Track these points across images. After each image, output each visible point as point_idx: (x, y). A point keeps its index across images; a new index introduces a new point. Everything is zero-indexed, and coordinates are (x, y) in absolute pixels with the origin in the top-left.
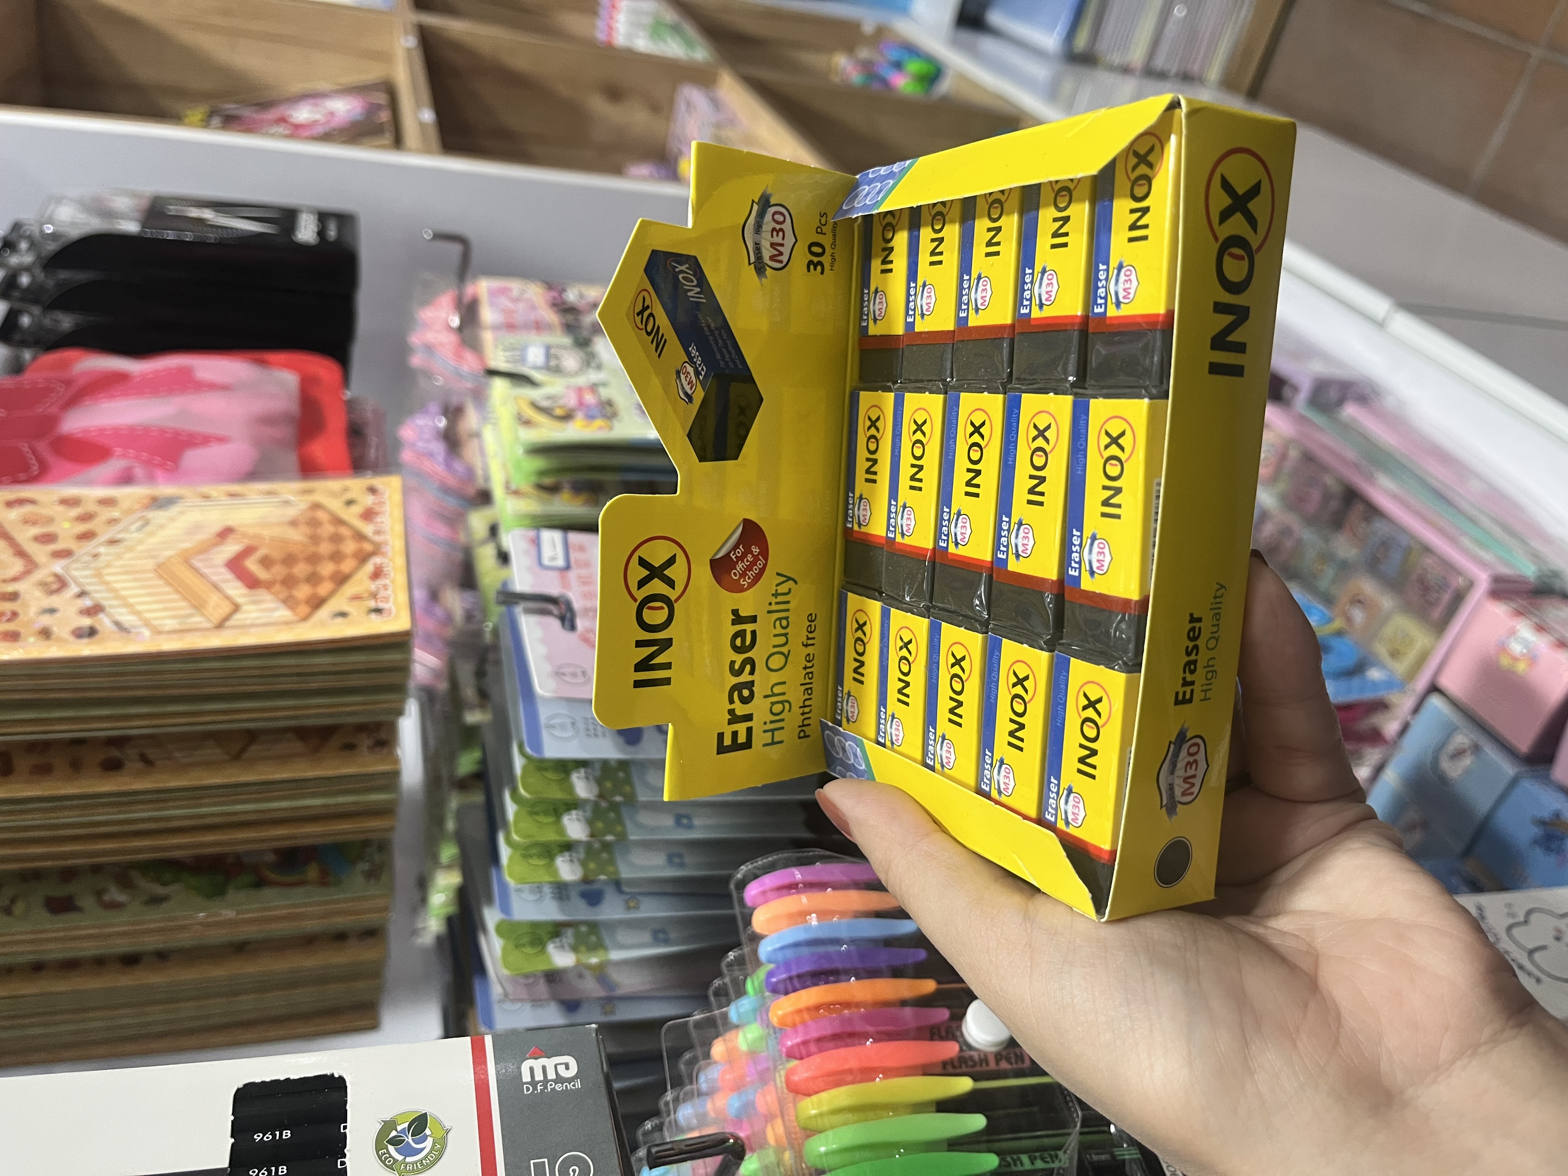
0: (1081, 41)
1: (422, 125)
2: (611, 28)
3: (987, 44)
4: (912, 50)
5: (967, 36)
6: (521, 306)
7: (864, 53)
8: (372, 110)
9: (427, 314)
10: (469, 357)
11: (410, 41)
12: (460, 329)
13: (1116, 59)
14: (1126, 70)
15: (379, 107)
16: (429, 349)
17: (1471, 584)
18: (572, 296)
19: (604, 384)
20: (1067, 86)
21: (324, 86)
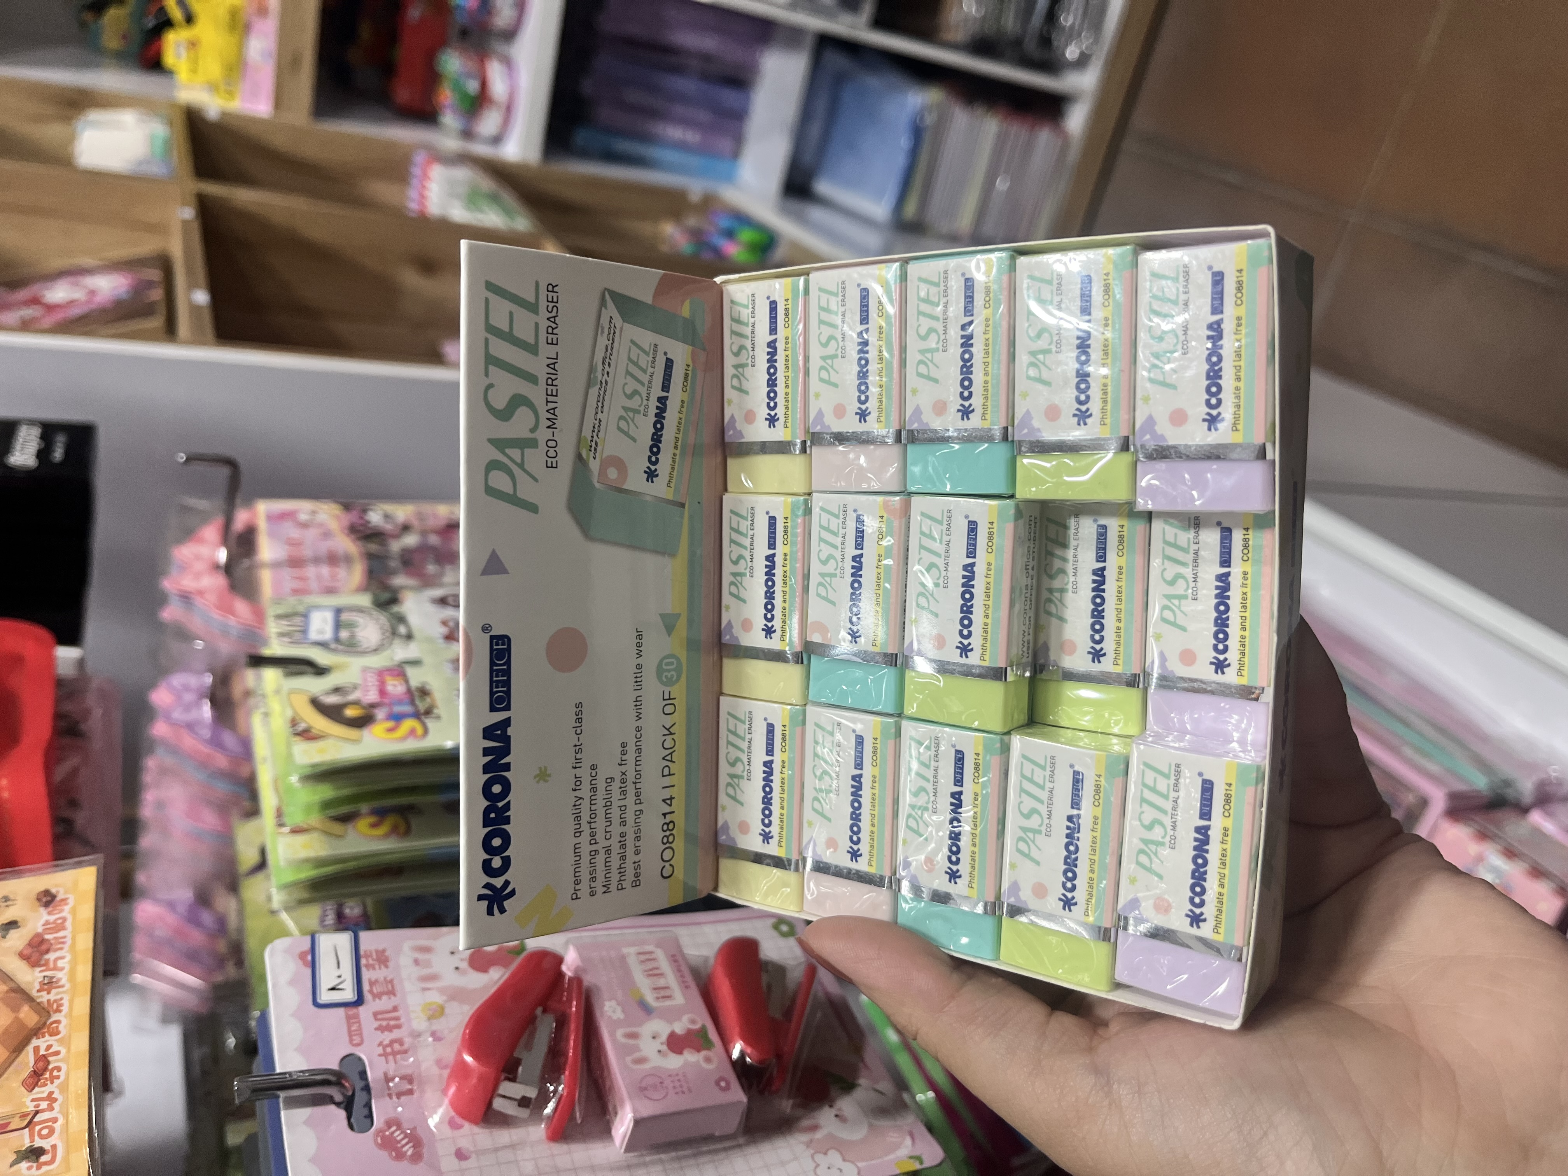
0: (911, 209)
1: (195, 309)
2: (423, 196)
3: (815, 213)
4: (742, 219)
5: (795, 205)
6: (311, 535)
7: (692, 221)
8: (142, 288)
9: (184, 552)
10: (241, 607)
11: (188, 213)
12: (228, 569)
13: (944, 227)
14: (953, 238)
15: (150, 284)
16: (186, 597)
17: (1424, 803)
18: (375, 517)
19: (415, 663)
21: (87, 261)
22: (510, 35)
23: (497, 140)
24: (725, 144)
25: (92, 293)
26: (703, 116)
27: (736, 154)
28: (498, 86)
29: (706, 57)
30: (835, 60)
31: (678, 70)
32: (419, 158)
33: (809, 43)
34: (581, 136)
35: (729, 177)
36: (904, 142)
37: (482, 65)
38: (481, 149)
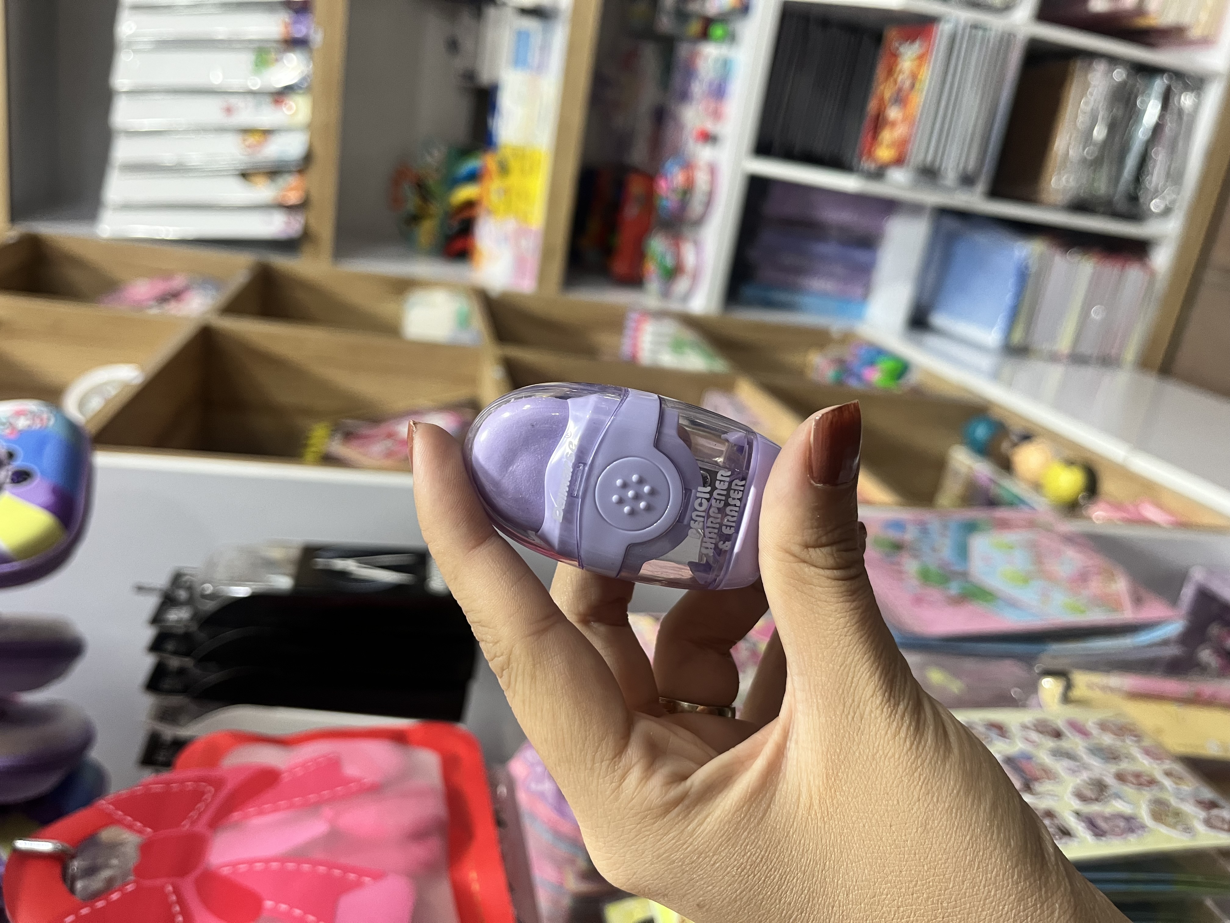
0: (1017, 337)
2: (635, 344)
3: (931, 340)
4: (879, 351)
5: (917, 335)
7: (834, 352)
8: (463, 426)
11: (498, 372)
13: (1046, 349)
14: (1054, 358)
20: (1007, 371)
21: (423, 403)
22: (699, 222)
23: (686, 297)
24: (859, 291)
26: (840, 270)
27: (865, 297)
28: (690, 259)
29: (843, 228)
30: (951, 224)
31: (823, 239)
32: (634, 315)
33: (927, 213)
34: (748, 291)
35: (859, 316)
36: (1011, 284)
37: (677, 246)
38: (675, 306)
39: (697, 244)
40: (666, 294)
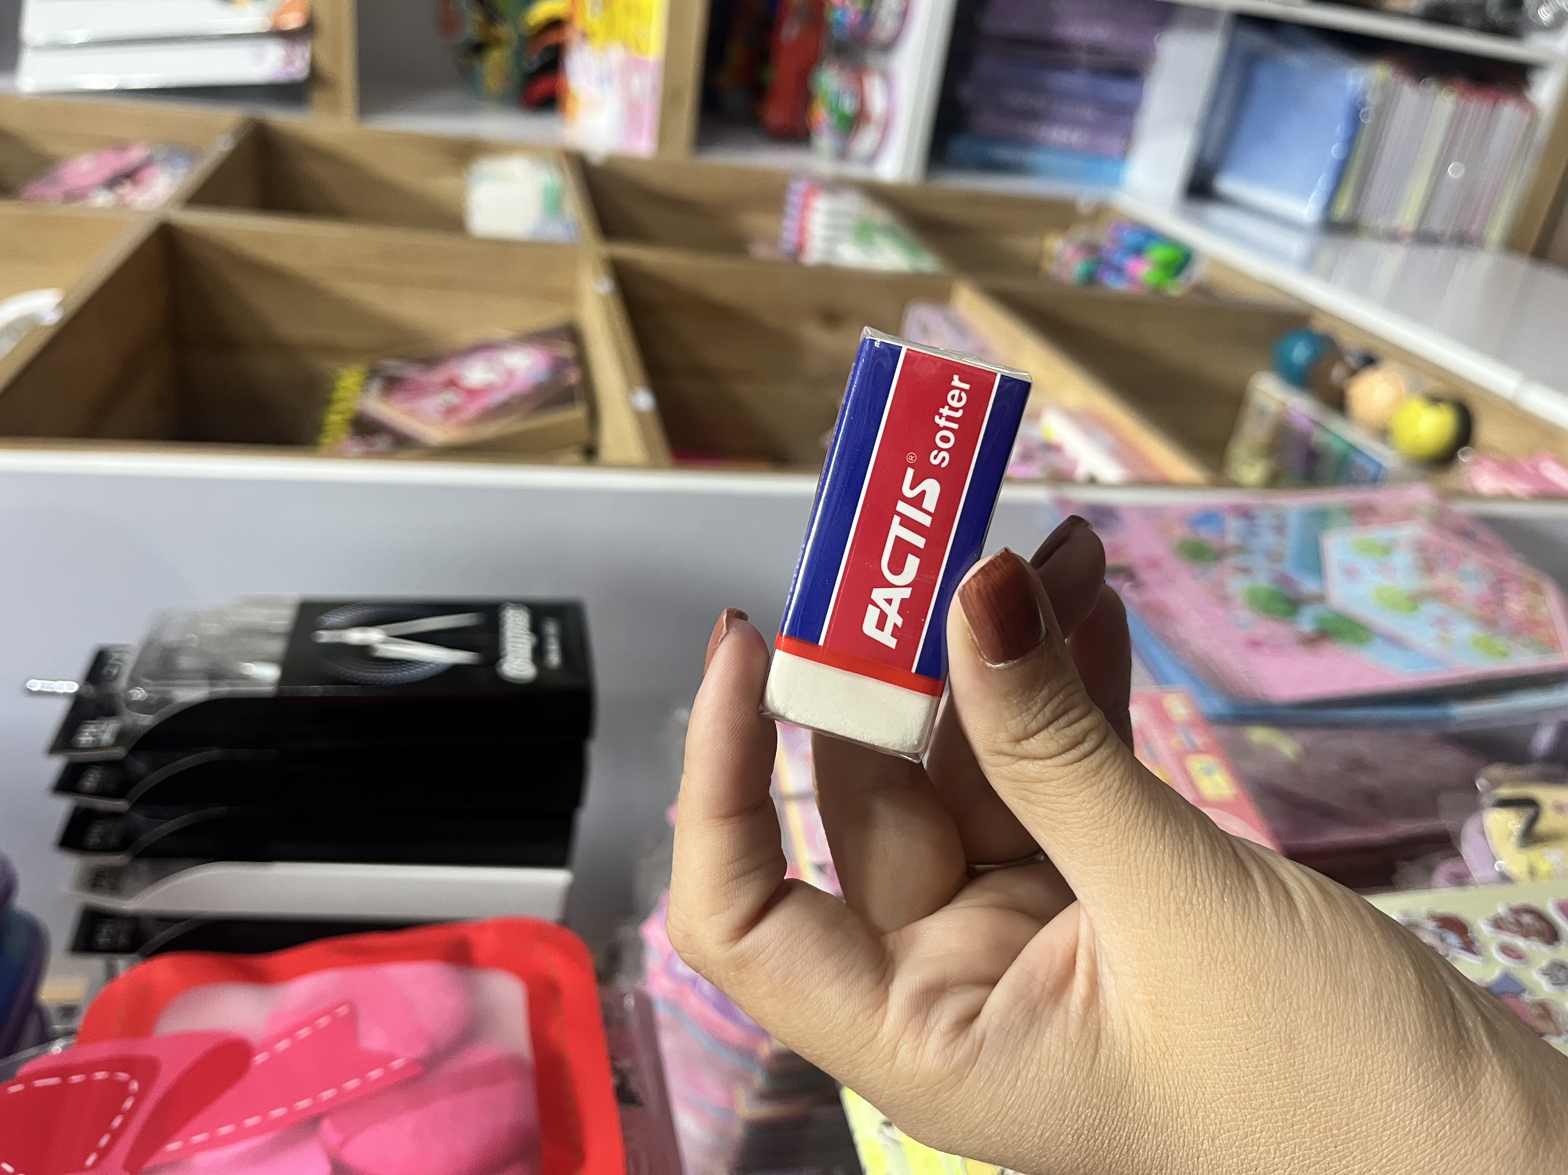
0: (1343, 208)
1: (640, 417)
2: (801, 230)
3: (1218, 214)
4: (1155, 234)
5: (1196, 207)
7: (1082, 234)
8: (558, 366)
11: (604, 286)
13: (1382, 224)
14: (1393, 237)
15: (565, 364)
20: (1326, 257)
21: (500, 333)
22: (890, 46)
23: (872, 158)
24: (1116, 144)
25: (511, 373)
26: (1088, 113)
27: (1124, 154)
28: (877, 101)
29: (1096, 49)
30: (1253, 39)
31: (1067, 66)
32: (799, 187)
33: (1221, 22)
34: (959, 146)
35: (1115, 181)
36: (1339, 129)
37: (860, 82)
38: (855, 171)
39: (887, 77)
40: (843, 154)
